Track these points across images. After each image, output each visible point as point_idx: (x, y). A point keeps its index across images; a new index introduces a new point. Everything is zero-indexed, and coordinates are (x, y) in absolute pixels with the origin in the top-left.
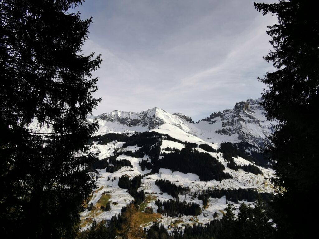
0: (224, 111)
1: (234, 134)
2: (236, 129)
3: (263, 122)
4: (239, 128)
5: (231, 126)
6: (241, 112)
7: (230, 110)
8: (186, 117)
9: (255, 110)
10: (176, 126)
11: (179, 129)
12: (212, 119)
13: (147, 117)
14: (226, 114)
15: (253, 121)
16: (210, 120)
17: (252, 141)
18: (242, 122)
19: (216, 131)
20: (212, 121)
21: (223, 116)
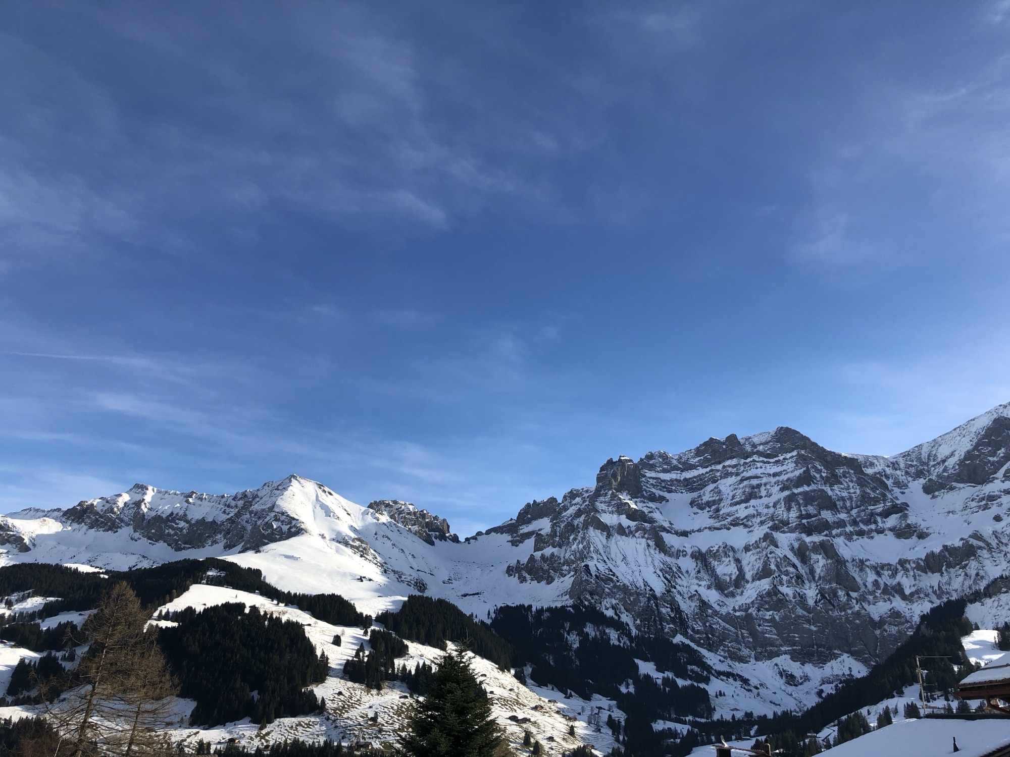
0: (565, 497)
1: (562, 579)
2: (572, 557)
3: (685, 534)
4: (581, 552)
5: (560, 547)
6: (606, 495)
7: (587, 491)
8: (423, 516)
9: (670, 491)
10: (346, 544)
11: (357, 557)
12: (524, 526)
13: (251, 513)
14: (571, 506)
15: (637, 531)
16: (516, 532)
17: (614, 602)
18: (598, 532)
19: (509, 567)
20: (521, 532)
21: (560, 513)
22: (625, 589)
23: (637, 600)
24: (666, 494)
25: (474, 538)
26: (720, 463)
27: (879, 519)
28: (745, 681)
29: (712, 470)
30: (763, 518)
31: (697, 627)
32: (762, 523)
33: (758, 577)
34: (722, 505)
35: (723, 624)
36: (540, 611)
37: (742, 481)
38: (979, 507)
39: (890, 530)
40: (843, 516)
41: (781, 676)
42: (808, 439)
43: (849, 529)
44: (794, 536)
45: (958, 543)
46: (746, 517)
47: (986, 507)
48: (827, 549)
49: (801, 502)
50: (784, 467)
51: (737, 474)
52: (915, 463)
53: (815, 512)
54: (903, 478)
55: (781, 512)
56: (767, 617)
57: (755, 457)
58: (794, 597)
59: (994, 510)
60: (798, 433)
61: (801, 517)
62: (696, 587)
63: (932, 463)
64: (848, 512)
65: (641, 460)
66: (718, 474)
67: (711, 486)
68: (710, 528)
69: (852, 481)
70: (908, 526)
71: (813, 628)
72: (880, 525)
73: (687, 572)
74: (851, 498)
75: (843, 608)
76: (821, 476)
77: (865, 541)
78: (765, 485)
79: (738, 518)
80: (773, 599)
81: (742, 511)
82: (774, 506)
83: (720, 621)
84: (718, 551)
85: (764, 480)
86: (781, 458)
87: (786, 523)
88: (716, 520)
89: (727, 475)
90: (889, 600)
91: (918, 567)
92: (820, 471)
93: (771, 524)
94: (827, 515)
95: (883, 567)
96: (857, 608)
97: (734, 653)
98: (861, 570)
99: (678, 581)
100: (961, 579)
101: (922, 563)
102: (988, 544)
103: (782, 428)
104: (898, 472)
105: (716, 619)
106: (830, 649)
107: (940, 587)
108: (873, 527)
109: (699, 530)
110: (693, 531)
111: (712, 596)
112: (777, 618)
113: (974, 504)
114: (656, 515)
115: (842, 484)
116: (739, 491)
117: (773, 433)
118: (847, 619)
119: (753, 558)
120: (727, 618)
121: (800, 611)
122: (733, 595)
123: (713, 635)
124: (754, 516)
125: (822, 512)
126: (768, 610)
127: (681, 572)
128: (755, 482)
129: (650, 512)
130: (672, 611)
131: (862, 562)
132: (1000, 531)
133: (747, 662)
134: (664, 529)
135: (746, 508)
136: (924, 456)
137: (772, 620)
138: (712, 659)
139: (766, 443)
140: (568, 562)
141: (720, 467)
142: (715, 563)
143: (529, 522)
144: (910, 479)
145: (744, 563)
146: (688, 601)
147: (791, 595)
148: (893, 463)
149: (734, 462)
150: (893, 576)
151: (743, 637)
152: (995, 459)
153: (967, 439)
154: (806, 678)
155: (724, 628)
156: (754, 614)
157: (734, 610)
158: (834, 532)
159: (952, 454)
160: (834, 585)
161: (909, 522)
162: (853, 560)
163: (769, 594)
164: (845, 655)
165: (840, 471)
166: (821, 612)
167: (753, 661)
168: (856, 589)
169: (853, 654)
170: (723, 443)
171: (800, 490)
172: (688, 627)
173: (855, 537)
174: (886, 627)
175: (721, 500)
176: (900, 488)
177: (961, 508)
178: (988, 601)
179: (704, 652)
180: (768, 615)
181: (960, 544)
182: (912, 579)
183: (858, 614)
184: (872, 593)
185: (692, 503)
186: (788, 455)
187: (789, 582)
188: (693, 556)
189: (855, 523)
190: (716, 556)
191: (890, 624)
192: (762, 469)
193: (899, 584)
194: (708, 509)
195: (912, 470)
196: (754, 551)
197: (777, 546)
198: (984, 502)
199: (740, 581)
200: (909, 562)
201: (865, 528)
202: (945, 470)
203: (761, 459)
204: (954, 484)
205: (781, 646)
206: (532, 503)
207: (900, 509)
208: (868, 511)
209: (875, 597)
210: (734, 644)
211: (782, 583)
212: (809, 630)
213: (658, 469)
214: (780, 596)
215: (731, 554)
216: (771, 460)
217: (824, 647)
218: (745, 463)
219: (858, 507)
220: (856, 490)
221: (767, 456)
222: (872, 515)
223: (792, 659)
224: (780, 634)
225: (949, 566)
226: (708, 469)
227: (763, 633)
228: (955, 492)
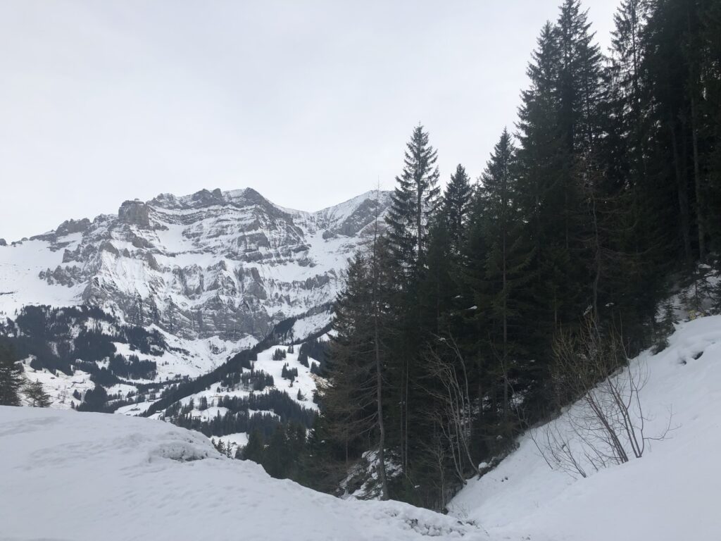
0: (95, 219)
1: (80, 284)
2: (89, 270)
3: (173, 255)
4: (95, 268)
5: (82, 262)
6: (120, 226)
7: (112, 217)
9: (171, 223)
12: (62, 237)
14: (99, 227)
15: (137, 254)
16: (55, 241)
17: (112, 303)
18: (109, 254)
19: (41, 272)
20: (59, 241)
21: (90, 231)
22: (121, 295)
23: (128, 303)
24: (167, 225)
25: (20, 243)
26: (206, 207)
28: (187, 353)
29: (200, 212)
30: (224, 249)
31: (165, 319)
32: (222, 252)
33: (210, 288)
34: (201, 237)
35: (183, 317)
36: (56, 311)
37: (218, 221)
38: (344, 251)
39: (297, 260)
40: (272, 251)
41: (210, 348)
42: (264, 198)
43: (274, 259)
44: (238, 262)
45: (323, 275)
46: (214, 247)
48: (254, 272)
49: (248, 241)
50: (246, 215)
51: (216, 216)
52: (323, 219)
53: (255, 248)
54: (314, 228)
55: (235, 248)
56: (210, 314)
57: (229, 206)
58: (228, 302)
60: (258, 193)
61: (246, 251)
62: (171, 294)
63: (331, 220)
64: (276, 249)
65: (154, 199)
66: (204, 215)
67: (198, 223)
68: (191, 252)
69: (283, 228)
70: (307, 259)
71: (235, 321)
72: (292, 257)
73: (168, 283)
74: (280, 240)
75: (254, 309)
77: (281, 267)
78: (231, 226)
79: (209, 247)
80: (216, 303)
81: (212, 243)
82: (232, 242)
83: (181, 315)
84: (190, 269)
85: (230, 223)
86: (245, 208)
87: (236, 254)
88: (196, 247)
89: (209, 216)
90: (281, 305)
91: (302, 286)
92: (265, 220)
93: (227, 254)
94: (262, 250)
95: (284, 284)
96: (261, 309)
97: (186, 335)
98: (272, 286)
99: (160, 289)
100: (319, 295)
101: (304, 284)
102: (336, 277)
103: (249, 189)
104: (313, 224)
105: (179, 314)
106: (242, 332)
107: (307, 298)
108: (288, 258)
109: (184, 253)
110: (180, 253)
111: (179, 300)
112: (216, 314)
113: (342, 249)
114: (155, 243)
115: (277, 229)
116: (214, 229)
117: (243, 191)
118: (254, 316)
119: (211, 276)
120: (186, 314)
121: (230, 311)
122: (193, 298)
123: (175, 324)
124: (219, 247)
125: (259, 248)
126: (211, 309)
127: (163, 283)
128: (225, 224)
129: (151, 240)
130: (151, 308)
131: (273, 281)
133: (193, 340)
134: (158, 252)
135: (216, 241)
136: (329, 215)
137: (213, 315)
138: (170, 339)
139: (238, 197)
140: (85, 273)
141: (206, 210)
142: (187, 277)
143: (66, 234)
144: (318, 228)
145: (205, 278)
146: (163, 302)
147: (226, 301)
148: (311, 217)
149: (216, 207)
150: (288, 290)
151: (194, 325)
152: (360, 223)
153: (350, 209)
154: (225, 349)
155: (183, 320)
156: (203, 311)
157: (192, 308)
158: (264, 261)
159: (342, 217)
160: (252, 296)
161: (308, 257)
163: (214, 300)
164: (250, 336)
165: (277, 221)
166: (241, 312)
167: (197, 339)
168: (264, 298)
169: (254, 335)
170: (211, 194)
171: (250, 233)
172: (160, 319)
173: (276, 264)
174: (274, 321)
175: (202, 233)
176: (310, 234)
177: (336, 250)
178: (307, 319)
180: (210, 312)
182: (296, 292)
183: (261, 313)
184: (273, 300)
185: (184, 233)
186: (249, 207)
187: (227, 293)
188: (174, 272)
189: (278, 255)
190: (189, 272)
191: (276, 319)
192: (232, 216)
193: (288, 296)
194: (193, 238)
195: (320, 223)
196: (212, 271)
197: (225, 270)
198: (347, 249)
199: (199, 290)
200: (297, 282)
201: (283, 258)
202: (335, 226)
203: (234, 207)
204: (338, 235)
205: (215, 330)
206: (69, 220)
207: (304, 248)
208: (287, 249)
209: (274, 303)
210: (188, 329)
211: (223, 294)
212: (232, 322)
213: (165, 206)
214: (220, 302)
215: (198, 272)
216: (239, 209)
217: (239, 331)
218: (223, 209)
219: (283, 245)
220: (284, 234)
221: (237, 206)
222: (289, 251)
223: (220, 338)
224: (215, 324)
225: (315, 287)
226: (198, 211)
227: (206, 323)
228: (337, 240)
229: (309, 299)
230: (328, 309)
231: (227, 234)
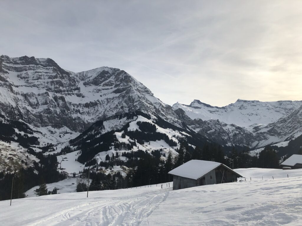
23: (7, 109)
24: (7, 71)
26: (28, 65)
27: (73, 91)
28: (41, 133)
30: (44, 86)
31: (26, 117)
32: (43, 88)
33: (43, 104)
34: (29, 79)
35: (33, 117)
37: (36, 72)
38: (96, 92)
39: (76, 94)
40: (65, 89)
41: (49, 131)
42: (57, 64)
43: (66, 93)
44: (53, 93)
46: (38, 85)
47: (98, 92)
48: (63, 99)
49: (55, 83)
50: (49, 71)
51: (34, 70)
52: (82, 76)
53: (59, 87)
54: (78, 80)
56: (46, 116)
57: (40, 66)
58: (54, 111)
59: (100, 94)
60: (54, 61)
61: (55, 88)
62: (25, 105)
63: (86, 77)
66: (27, 68)
67: (25, 72)
68: (25, 86)
69: (67, 79)
70: (80, 94)
71: (58, 119)
73: (21, 100)
74: (67, 84)
75: (66, 115)
76: (59, 76)
77: (69, 96)
78: (43, 75)
79: (35, 85)
80: (48, 111)
81: (36, 82)
82: (47, 83)
84: (30, 94)
86: (48, 68)
87: (51, 89)
88: (27, 84)
89: (31, 69)
90: (77, 113)
91: (84, 106)
92: (59, 74)
93: (46, 89)
94: (61, 88)
95: (75, 105)
96: (70, 116)
97: (36, 125)
98: (70, 105)
99: (19, 103)
100: (93, 110)
101: (84, 105)
102: (100, 103)
103: (49, 59)
104: (78, 78)
105: (31, 115)
106: (62, 125)
107: (88, 112)
108: (71, 93)
109: (22, 86)
110: (19, 86)
111: (29, 108)
112: (49, 116)
113: (95, 91)
114: (8, 80)
115: (65, 79)
116: (35, 76)
117: (46, 60)
118: (67, 118)
119: (41, 98)
120: (34, 115)
121: (55, 115)
122: (35, 108)
123: (30, 120)
124: (40, 85)
126: (46, 114)
127: (19, 100)
128: (40, 74)
129: (6, 78)
130: (18, 112)
131: (70, 103)
132: (103, 100)
133: (39, 127)
134: (12, 85)
135: (38, 82)
136: (84, 75)
137: (47, 117)
138: (31, 126)
139: (44, 62)
141: (28, 66)
142: (29, 98)
144: (80, 80)
145: (38, 99)
146: (23, 109)
147: (53, 110)
148: (76, 75)
149: (33, 65)
150: (78, 107)
151: (38, 120)
152: (101, 80)
153: (95, 73)
154: (56, 132)
155: (33, 118)
156: (42, 115)
157: (36, 113)
158: (63, 93)
159: (91, 76)
160: (64, 109)
161: (80, 93)
162: (68, 102)
163: (47, 109)
164: (65, 126)
165: (64, 75)
166: (61, 116)
167: (41, 127)
168: (69, 110)
169: (67, 126)
170: (30, 59)
171: (55, 80)
172: (23, 117)
173: (67, 95)
174: (76, 120)
175: (29, 77)
176: (78, 82)
177: (92, 91)
178: (108, 121)
179: (28, 124)
180: (46, 115)
181: (94, 102)
182: (82, 109)
184: (73, 111)
185: (18, 76)
186: (50, 68)
187: (52, 107)
188: (22, 95)
189: (68, 91)
190: (29, 96)
191: (77, 120)
192: (42, 70)
193: (79, 110)
194: (24, 79)
195: (81, 78)
196: (41, 96)
197: (49, 96)
198: (98, 91)
199: (37, 104)
200: (81, 104)
201: (70, 93)
202: (89, 80)
203: (42, 67)
204: (91, 84)
205: (49, 123)
207: (78, 89)
208: (71, 88)
209: (73, 113)
210: (36, 122)
211: (50, 107)
212: (57, 120)
213: (5, 62)
214: (50, 111)
215: (34, 96)
216: (45, 68)
217: (60, 124)
218: (37, 67)
219: (68, 86)
220: (68, 82)
221: (44, 66)
222: (72, 89)
223: (52, 127)
224: (49, 120)
225: (91, 107)
226: (24, 66)
227: (45, 120)
228: (91, 86)
229: (89, 112)
230: (118, 118)
231: (42, 79)
